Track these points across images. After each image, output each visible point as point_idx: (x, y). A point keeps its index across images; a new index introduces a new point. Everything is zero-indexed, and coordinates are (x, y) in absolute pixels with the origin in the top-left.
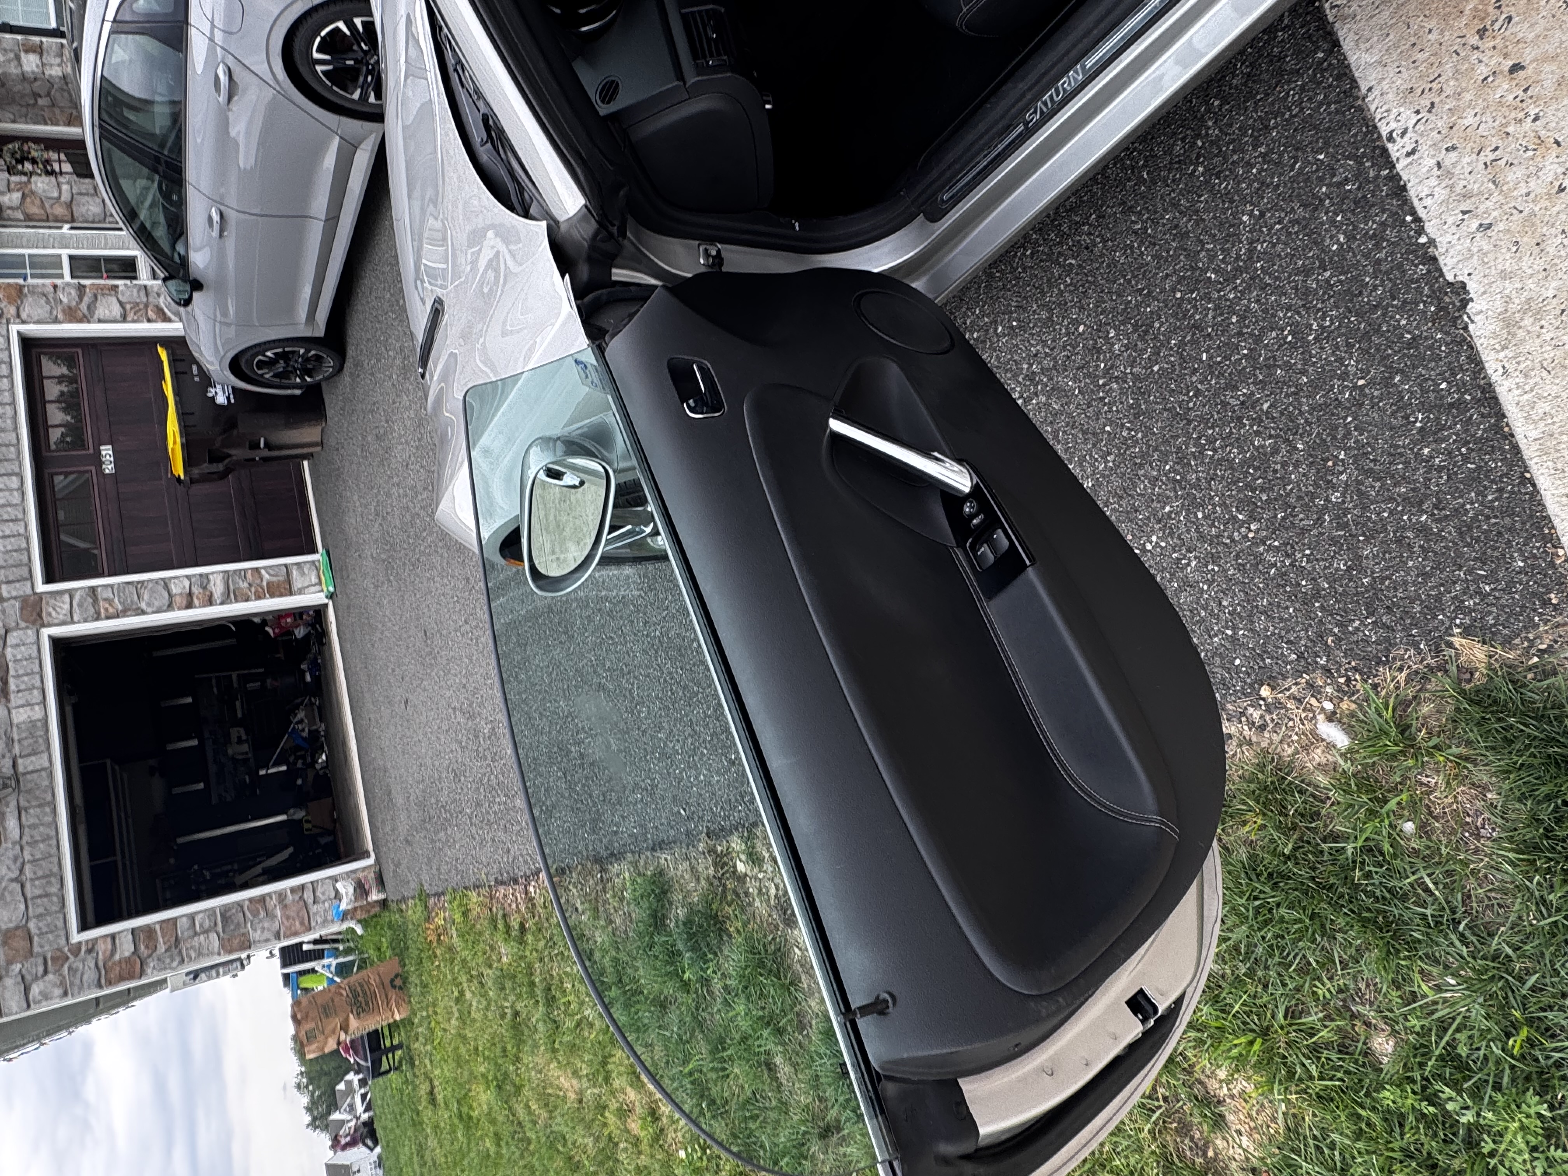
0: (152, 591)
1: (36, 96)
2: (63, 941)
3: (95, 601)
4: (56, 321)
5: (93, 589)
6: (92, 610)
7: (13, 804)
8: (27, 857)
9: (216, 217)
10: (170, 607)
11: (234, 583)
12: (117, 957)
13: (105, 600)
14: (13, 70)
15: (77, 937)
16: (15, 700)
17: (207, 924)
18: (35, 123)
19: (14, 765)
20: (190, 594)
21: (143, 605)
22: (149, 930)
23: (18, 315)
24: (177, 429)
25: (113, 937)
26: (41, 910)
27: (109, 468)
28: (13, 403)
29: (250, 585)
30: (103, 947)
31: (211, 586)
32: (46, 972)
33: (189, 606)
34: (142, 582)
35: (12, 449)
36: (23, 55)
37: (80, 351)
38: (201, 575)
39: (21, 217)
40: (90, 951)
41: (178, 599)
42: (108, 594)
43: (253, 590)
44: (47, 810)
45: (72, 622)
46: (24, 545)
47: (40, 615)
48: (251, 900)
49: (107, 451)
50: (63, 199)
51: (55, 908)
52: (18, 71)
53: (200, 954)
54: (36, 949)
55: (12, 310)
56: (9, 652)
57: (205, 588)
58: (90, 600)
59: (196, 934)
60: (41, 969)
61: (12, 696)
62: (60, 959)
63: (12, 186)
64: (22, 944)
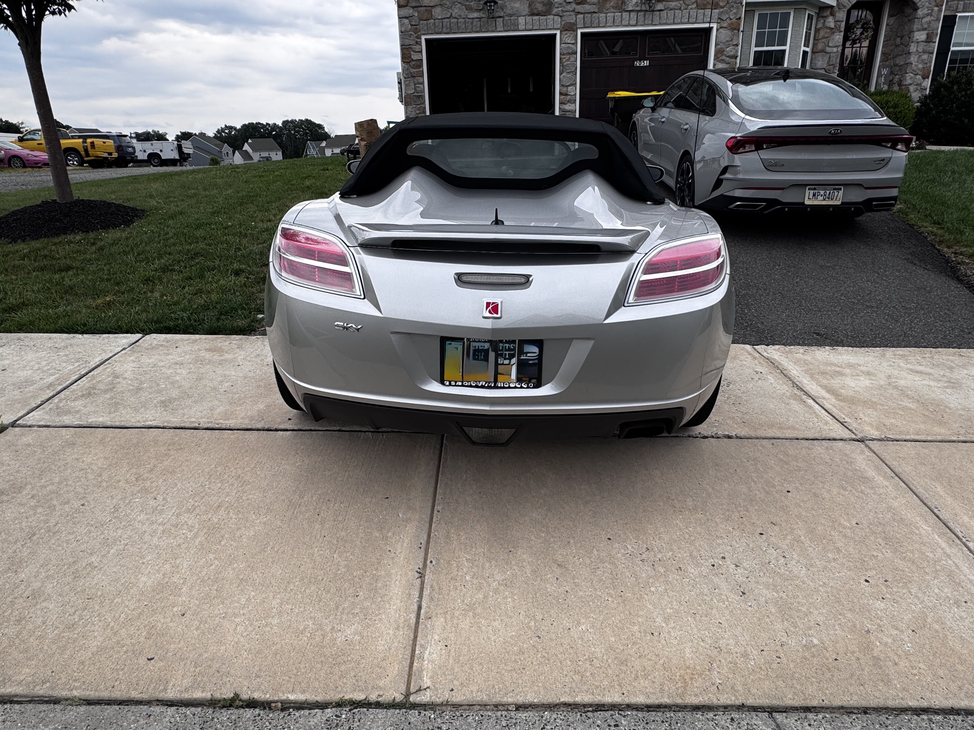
0: (570, 78)
1: (902, 37)
2: (422, 32)
3: (569, 54)
4: (716, 45)
5: (576, 53)
6: (565, 52)
7: (484, 16)
8: (459, 21)
10: (562, 85)
12: (412, 53)
13: (569, 58)
14: (916, 26)
15: (423, 38)
16: (529, 19)
17: (418, 89)
18: (885, 35)
19: (500, 17)
20: (567, 95)
21: (564, 74)
22: (421, 66)
23: (721, 28)
24: (622, 95)
25: (421, 52)
26: (437, 24)
27: (637, 64)
28: (674, 23)
30: (417, 48)
31: (569, 104)
32: (411, 25)
33: (561, 94)
34: (576, 74)
35: (650, 22)
36: (926, 32)
37: (702, 54)
38: (575, 100)
39: (818, 27)
40: (417, 43)
41: (565, 89)
42: (572, 59)
44: (478, 29)
45: (561, 44)
46: (601, 25)
47: (566, 30)
48: (425, 108)
49: (646, 63)
50: (827, 48)
51: (436, 30)
52: (915, 29)
53: (406, 86)
54: (422, 22)
55: (725, 25)
56: (551, 17)
57: (569, 101)
58: (570, 51)
59: (415, 84)
60: (413, 23)
61: (531, 17)
62: (416, 31)
63: (839, 23)
64: (425, 17)
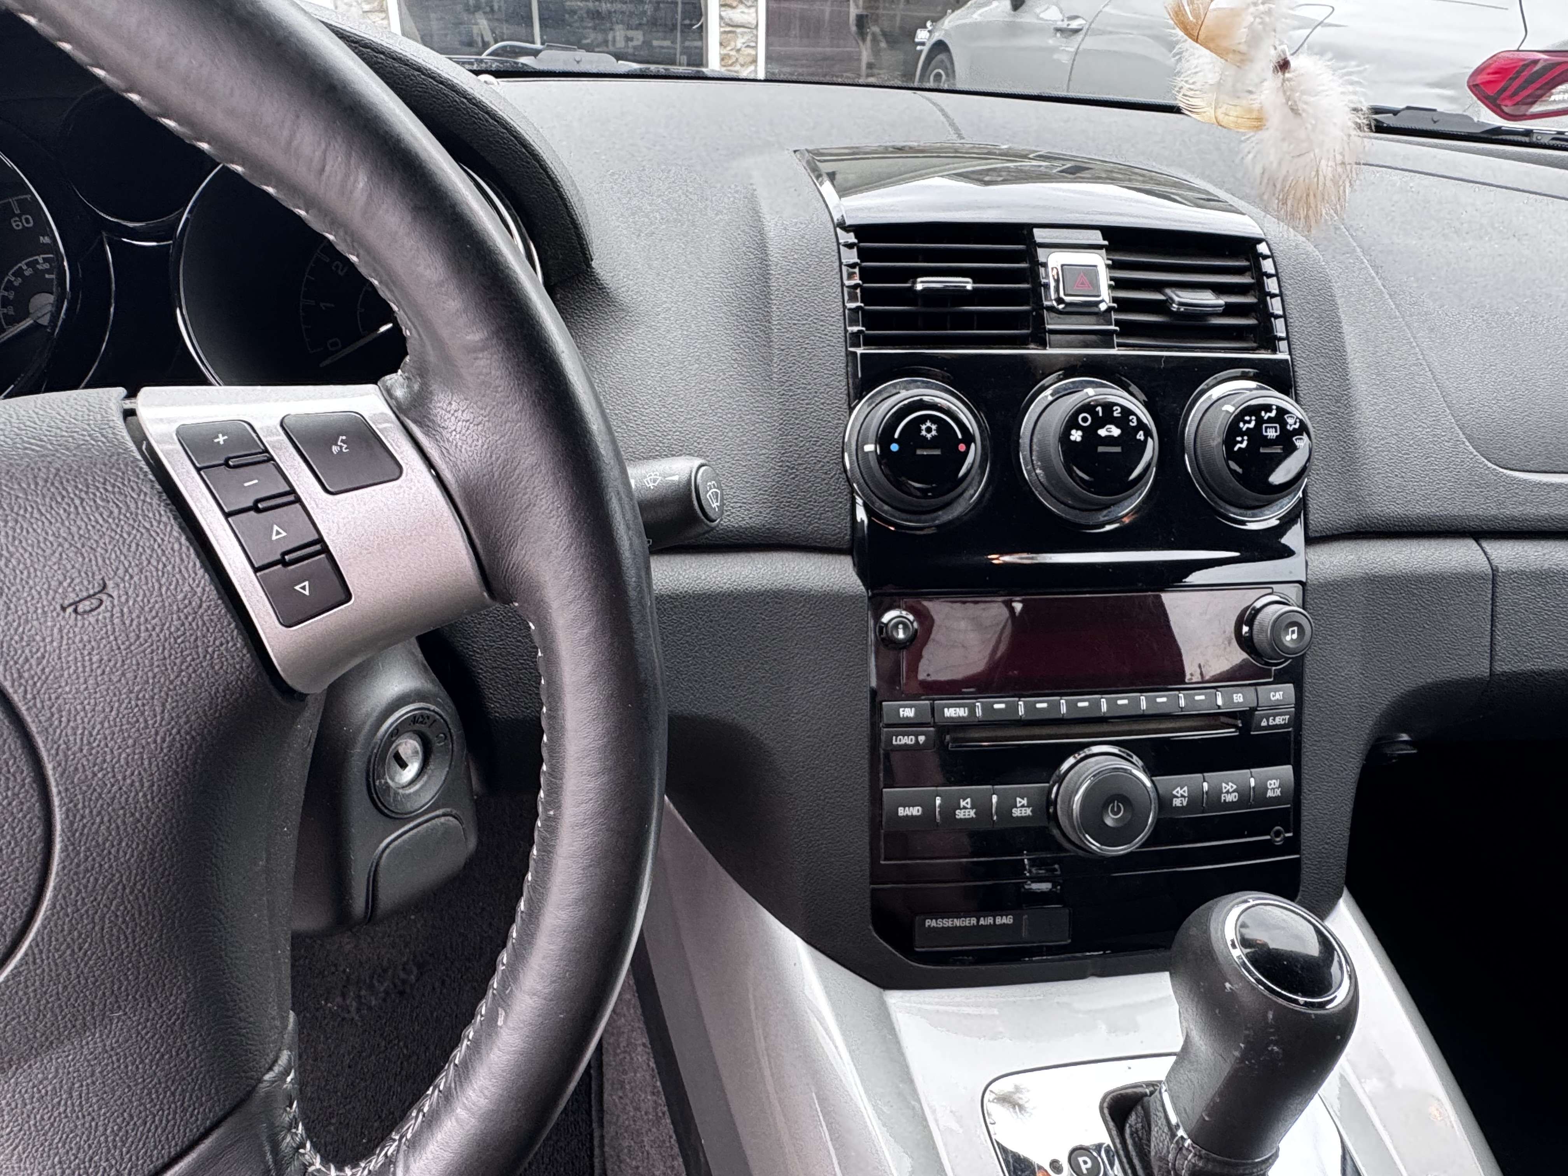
9: (1074, 24)
11: (743, 34)
29: (738, 51)
31: (742, 9)
43: (733, 53)
